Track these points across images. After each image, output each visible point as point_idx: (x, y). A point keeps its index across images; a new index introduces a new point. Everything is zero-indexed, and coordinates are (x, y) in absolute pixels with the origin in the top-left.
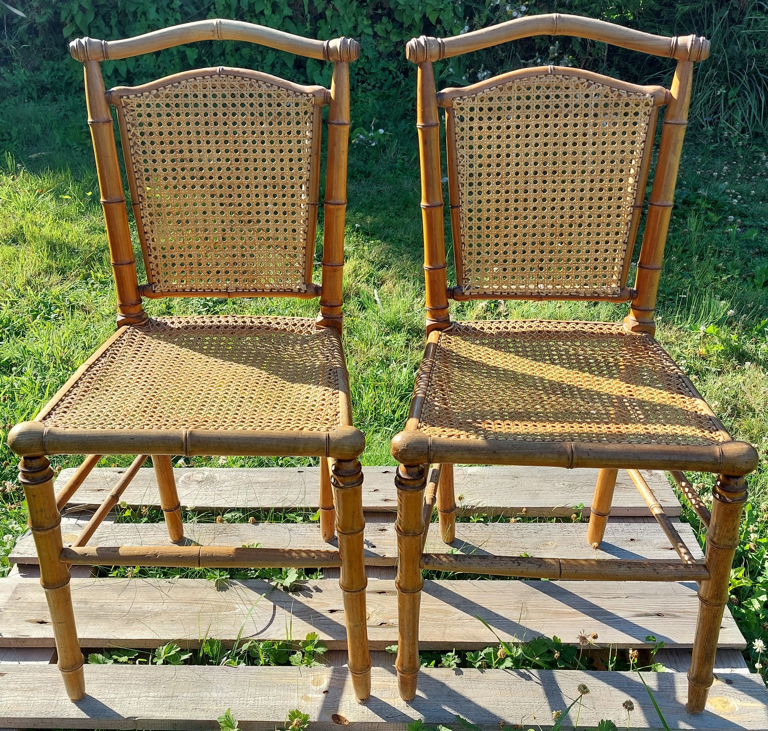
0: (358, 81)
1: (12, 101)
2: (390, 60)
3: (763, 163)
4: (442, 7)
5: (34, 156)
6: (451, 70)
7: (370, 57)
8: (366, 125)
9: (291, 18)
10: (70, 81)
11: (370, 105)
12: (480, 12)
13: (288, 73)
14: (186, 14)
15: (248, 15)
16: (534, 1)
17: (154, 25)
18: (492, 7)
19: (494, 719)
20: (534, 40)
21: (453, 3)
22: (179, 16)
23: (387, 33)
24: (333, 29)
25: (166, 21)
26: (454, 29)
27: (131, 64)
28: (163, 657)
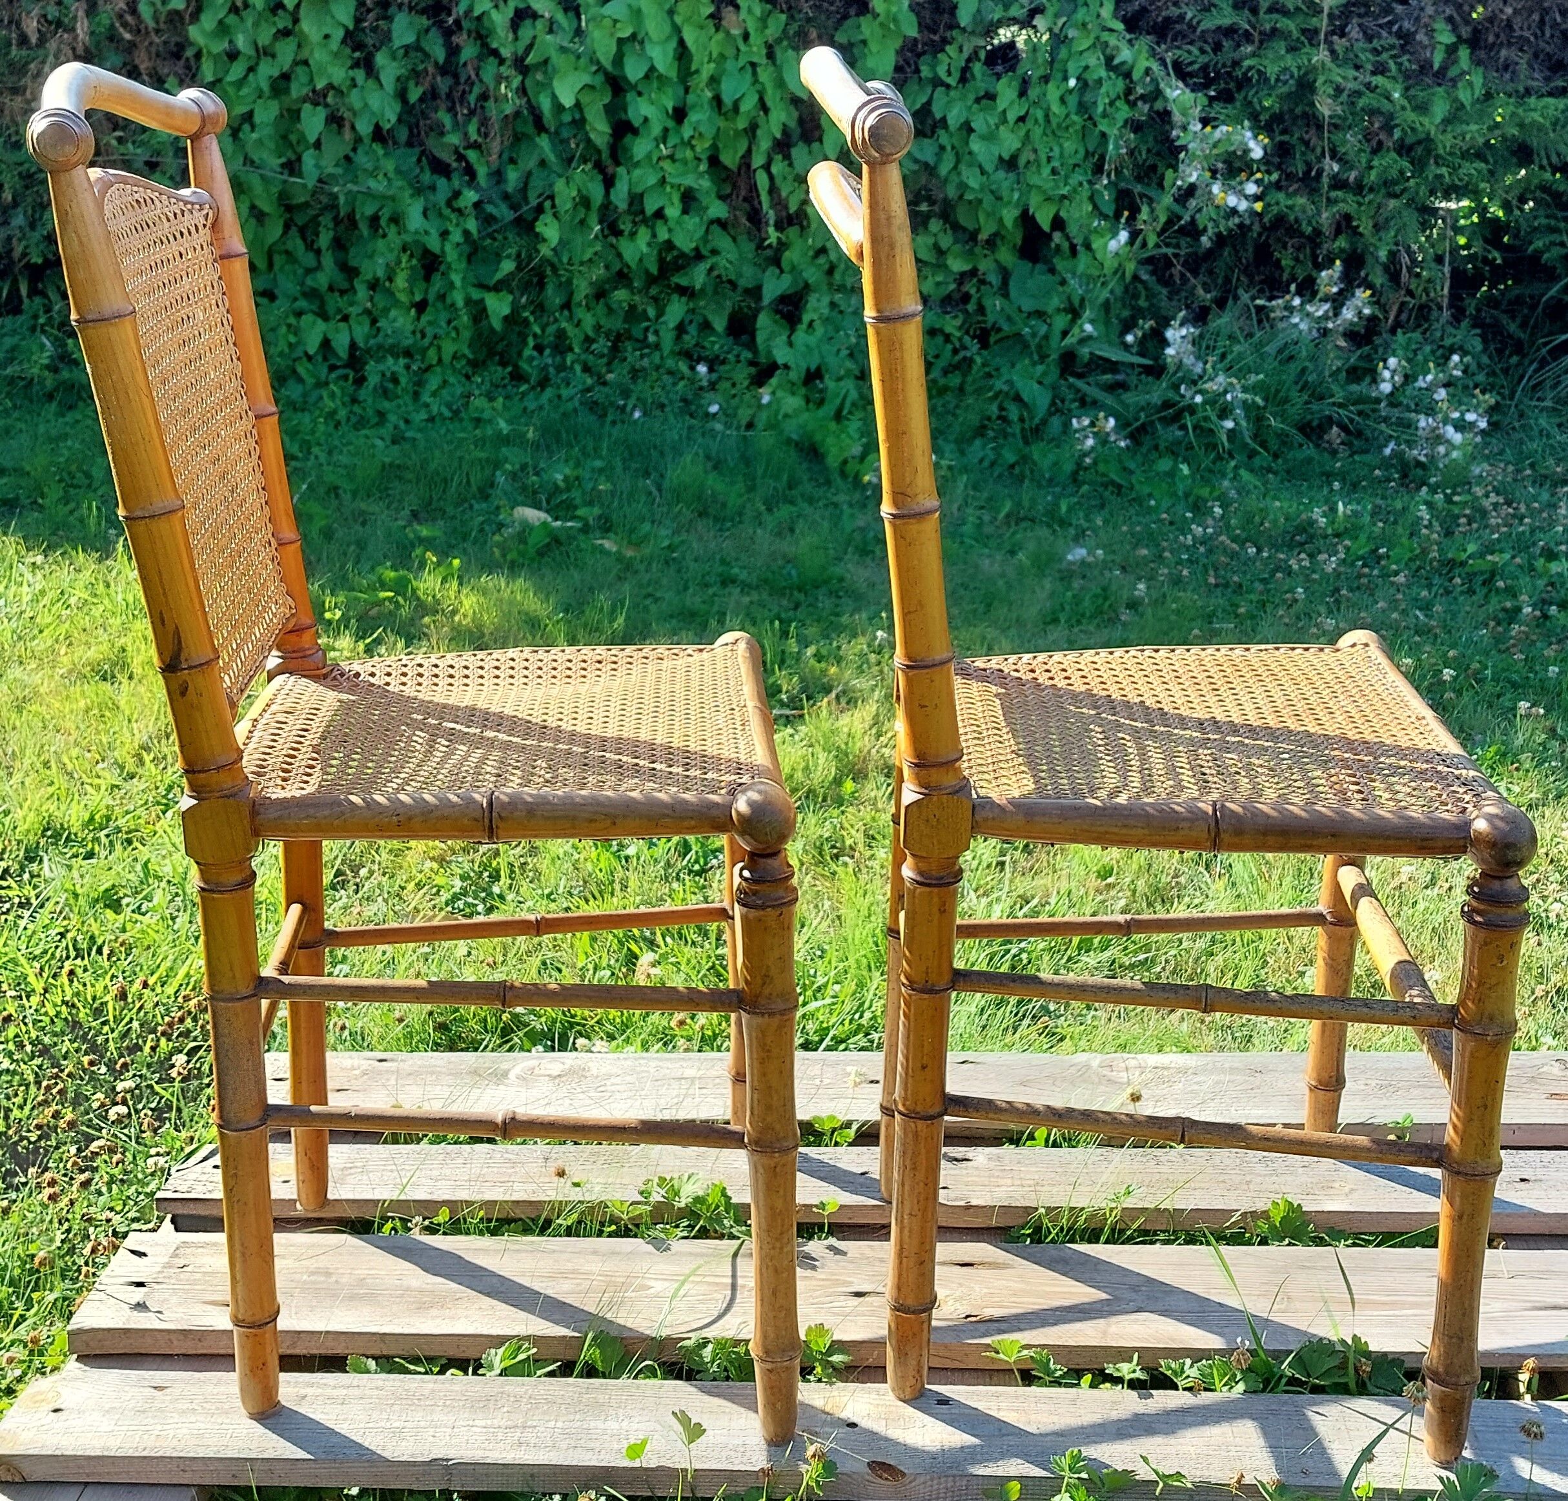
2: (947, 313)
4: (1064, 191)
6: (1088, 327)
9: (722, 224)
12: (1151, 201)
13: (714, 343)
14: (488, 220)
15: (628, 219)
16: (1275, 177)
17: (416, 242)
18: (1180, 188)
19: (1219, 1474)
20: (1279, 261)
21: (1090, 182)
22: (472, 225)
23: (940, 252)
24: (819, 245)
25: (444, 234)
26: (1093, 237)
27: (361, 331)
28: (498, 1365)
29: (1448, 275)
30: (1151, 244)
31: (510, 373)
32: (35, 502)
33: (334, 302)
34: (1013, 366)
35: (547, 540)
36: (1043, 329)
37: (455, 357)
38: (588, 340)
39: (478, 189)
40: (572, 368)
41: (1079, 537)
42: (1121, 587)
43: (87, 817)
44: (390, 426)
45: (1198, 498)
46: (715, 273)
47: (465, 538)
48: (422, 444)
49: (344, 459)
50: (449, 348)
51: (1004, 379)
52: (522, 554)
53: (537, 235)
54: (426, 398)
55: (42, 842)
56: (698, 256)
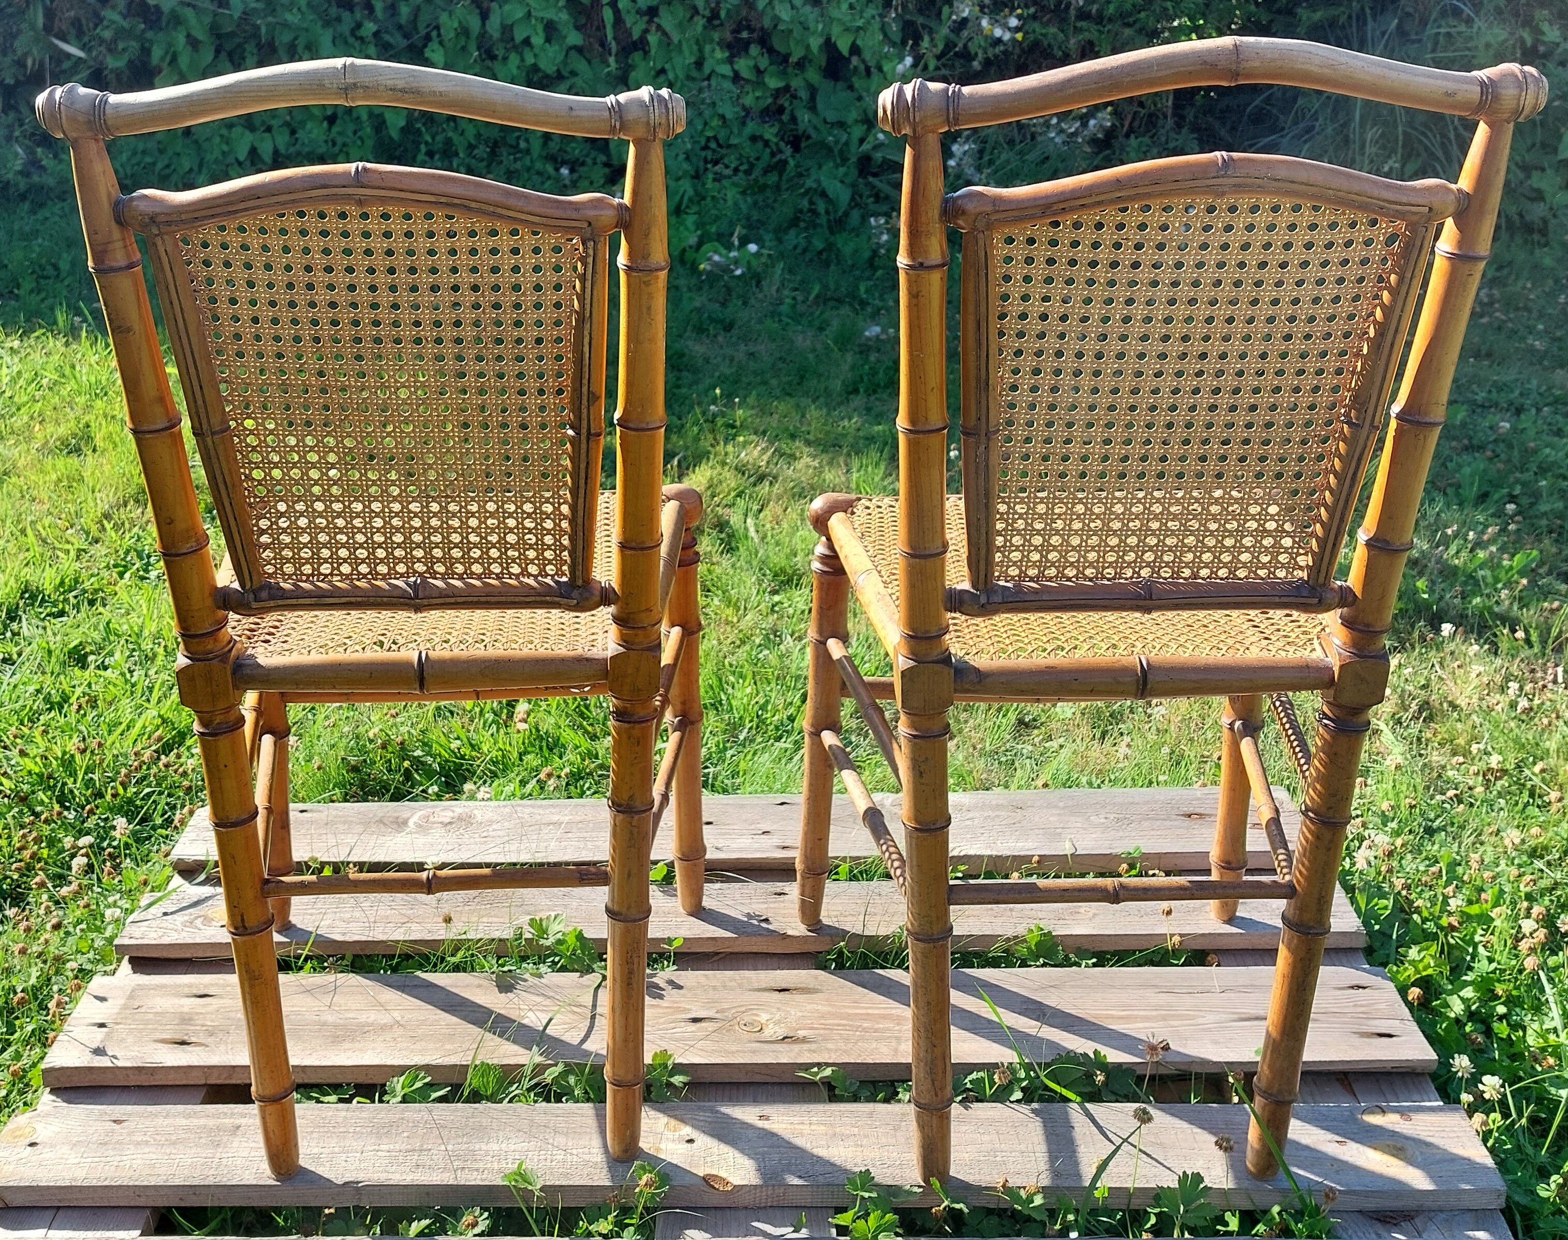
0: (706, 161)
1: (57, 209)
2: (766, 122)
4: (860, 23)
6: (881, 135)
7: (729, 116)
8: (724, 238)
9: (579, 50)
10: (167, 171)
11: (730, 203)
12: (931, 32)
13: (574, 148)
14: (386, 47)
15: (501, 45)
16: (1032, 10)
18: (954, 22)
19: (988, 1178)
21: (881, 15)
22: (373, 51)
23: (759, 72)
24: (659, 67)
26: (883, 62)
27: (282, 139)
28: (400, 1092)
30: (931, 67)
32: (11, 292)
34: (820, 167)
36: (844, 138)
38: (471, 147)
39: (375, 21)
41: (874, 316)
43: (58, 581)
51: (813, 178)
53: (427, 59)
55: (21, 603)
56: (560, 77)
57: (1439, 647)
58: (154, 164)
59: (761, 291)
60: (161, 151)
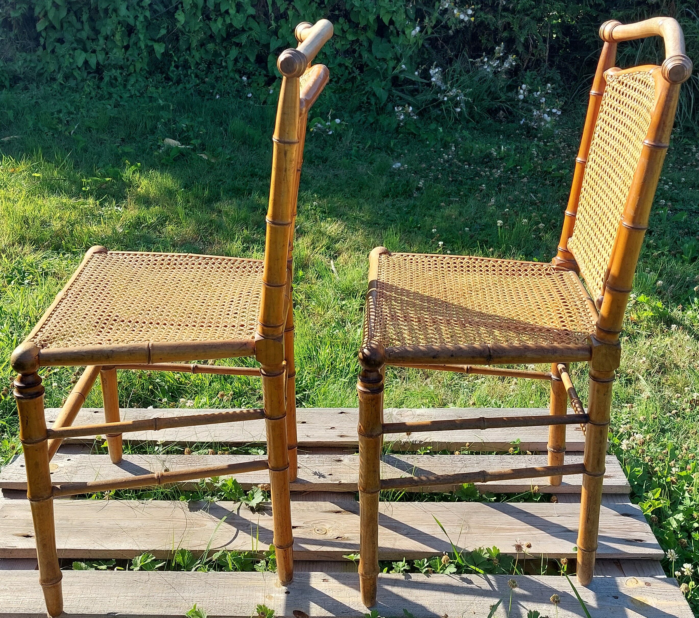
2: (346, 57)
3: (693, 154)
4: (394, 9)
5: (6, 139)
6: (403, 66)
7: (328, 53)
8: (323, 115)
9: (253, 17)
10: (42, 71)
11: (327, 97)
12: (430, 14)
13: (250, 67)
14: (155, 12)
15: (214, 13)
16: (480, 6)
17: (124, 21)
18: (441, 10)
19: (438, 614)
20: (481, 41)
21: (404, 5)
22: (148, 14)
23: (344, 32)
24: (293, 28)
25: (136, 17)
26: (405, 29)
27: (101, 57)
28: (139, 565)
29: (548, 48)
30: (429, 33)
31: (165, 77)
33: (89, 45)
34: (373, 81)
35: (178, 154)
36: (385, 66)
37: (141, 70)
38: (197, 64)
40: (191, 75)
41: (398, 158)
42: (414, 181)
44: (114, 100)
45: (446, 141)
46: (250, 38)
47: (144, 151)
48: (127, 107)
49: (94, 114)
50: (138, 66)
51: (369, 86)
52: (167, 161)
53: (176, 19)
54: (129, 87)
56: (243, 30)
57: (670, 335)
58: (35, 67)
59: (342, 143)
60: (39, 61)
